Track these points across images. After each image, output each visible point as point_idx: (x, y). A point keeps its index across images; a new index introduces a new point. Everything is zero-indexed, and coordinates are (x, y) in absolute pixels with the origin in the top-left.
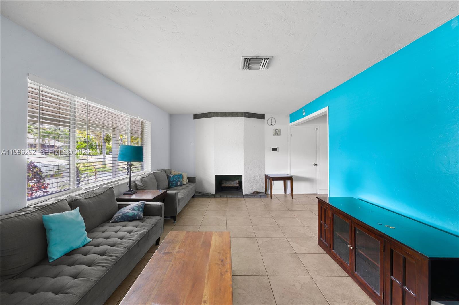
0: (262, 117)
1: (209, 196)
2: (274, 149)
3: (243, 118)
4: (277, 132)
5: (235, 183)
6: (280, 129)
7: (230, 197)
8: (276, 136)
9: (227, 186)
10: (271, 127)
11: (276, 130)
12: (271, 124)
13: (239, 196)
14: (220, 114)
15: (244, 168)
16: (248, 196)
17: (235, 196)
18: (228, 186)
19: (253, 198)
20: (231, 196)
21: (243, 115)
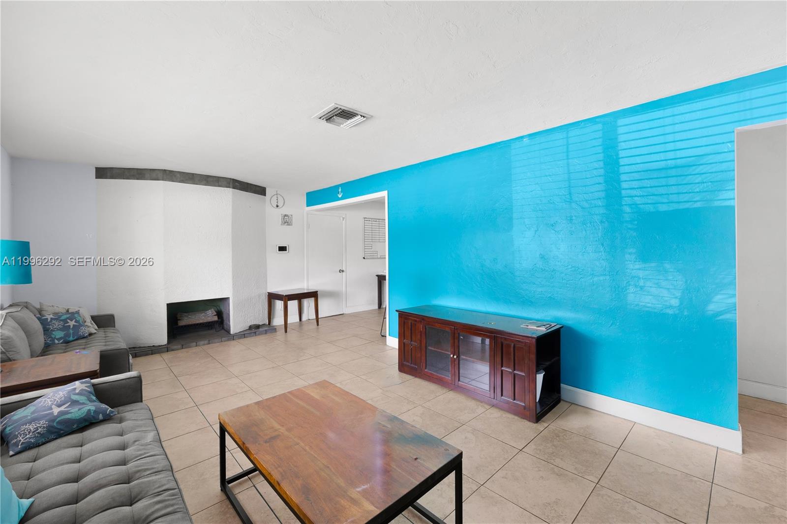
0: (260, 191)
1: (153, 350)
2: (282, 249)
3: (231, 189)
4: (286, 220)
5: (210, 316)
6: (292, 215)
7: (204, 345)
8: (285, 227)
9: (191, 323)
10: (277, 210)
11: (286, 215)
12: (277, 206)
13: (223, 339)
14: (178, 175)
15: (233, 284)
16: (242, 335)
17: (216, 341)
18: (194, 323)
19: (253, 336)
20: (206, 342)
21: (231, 186)
